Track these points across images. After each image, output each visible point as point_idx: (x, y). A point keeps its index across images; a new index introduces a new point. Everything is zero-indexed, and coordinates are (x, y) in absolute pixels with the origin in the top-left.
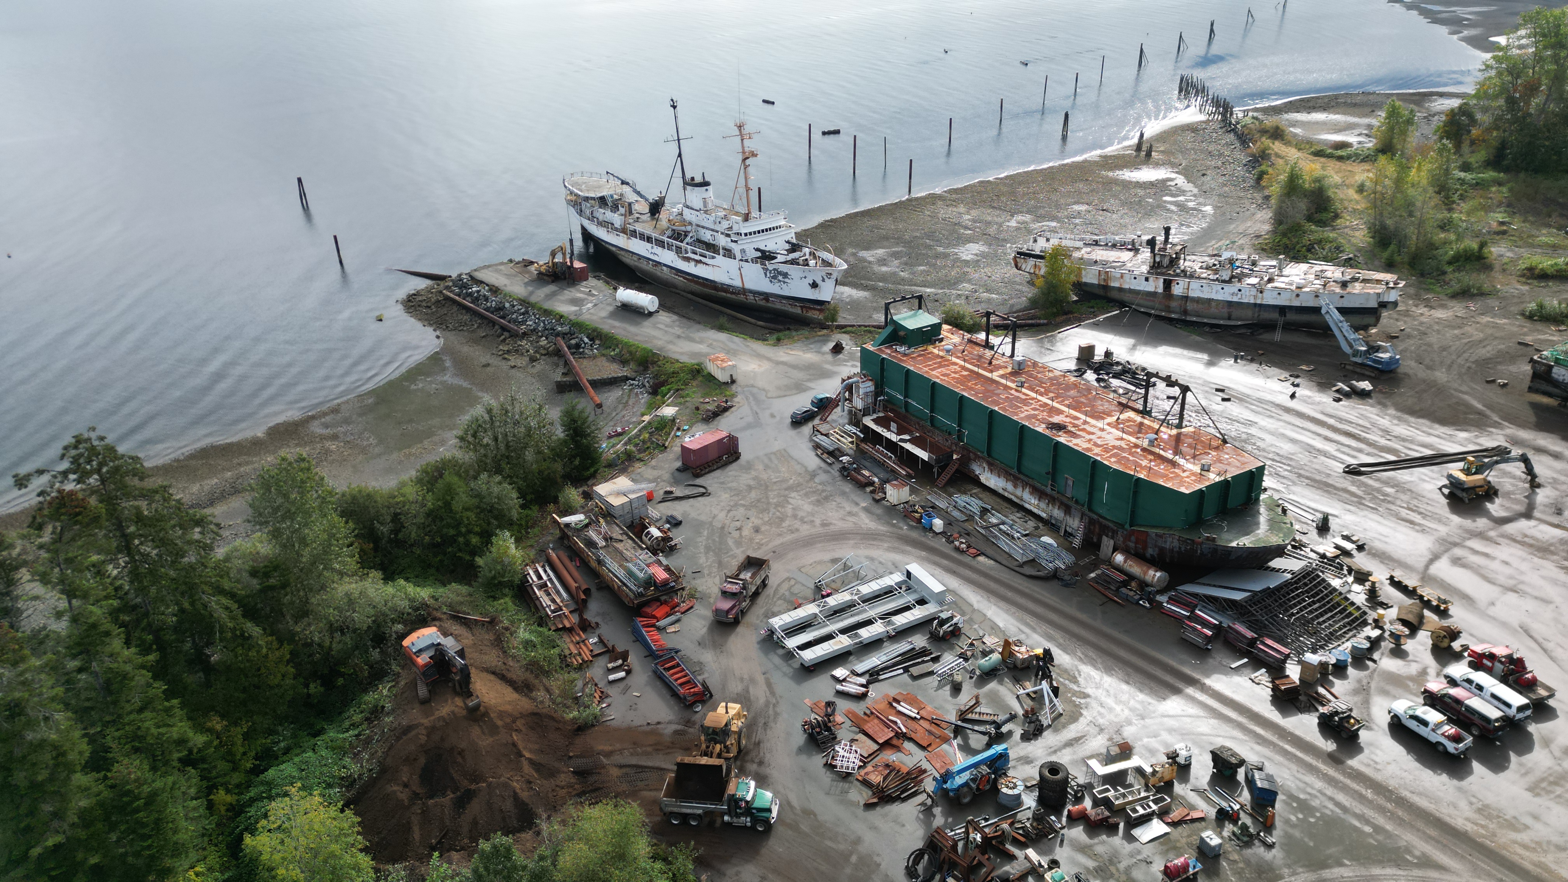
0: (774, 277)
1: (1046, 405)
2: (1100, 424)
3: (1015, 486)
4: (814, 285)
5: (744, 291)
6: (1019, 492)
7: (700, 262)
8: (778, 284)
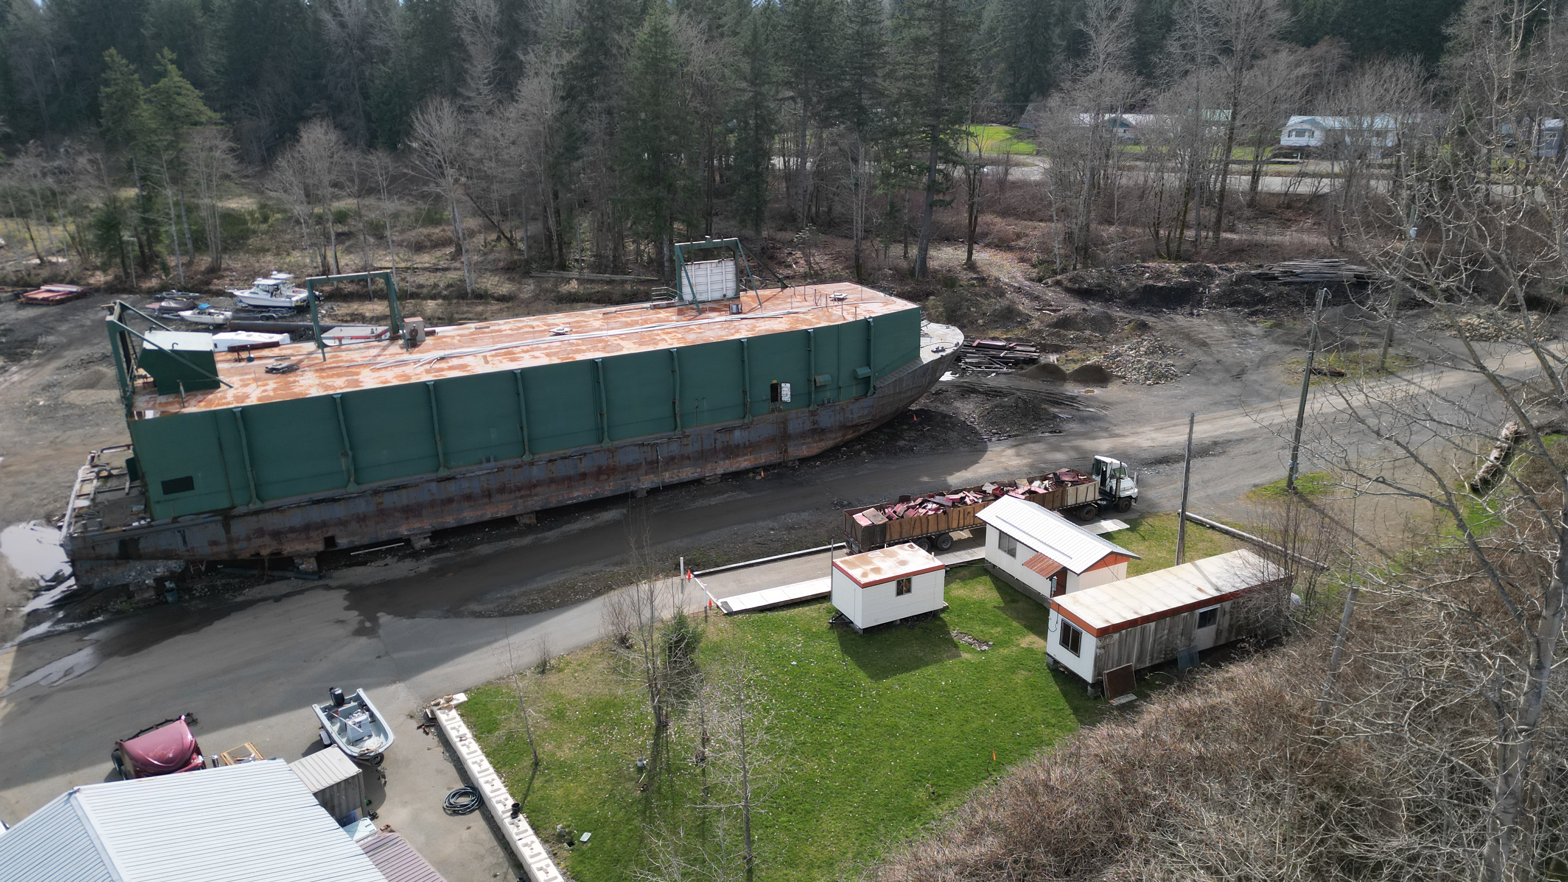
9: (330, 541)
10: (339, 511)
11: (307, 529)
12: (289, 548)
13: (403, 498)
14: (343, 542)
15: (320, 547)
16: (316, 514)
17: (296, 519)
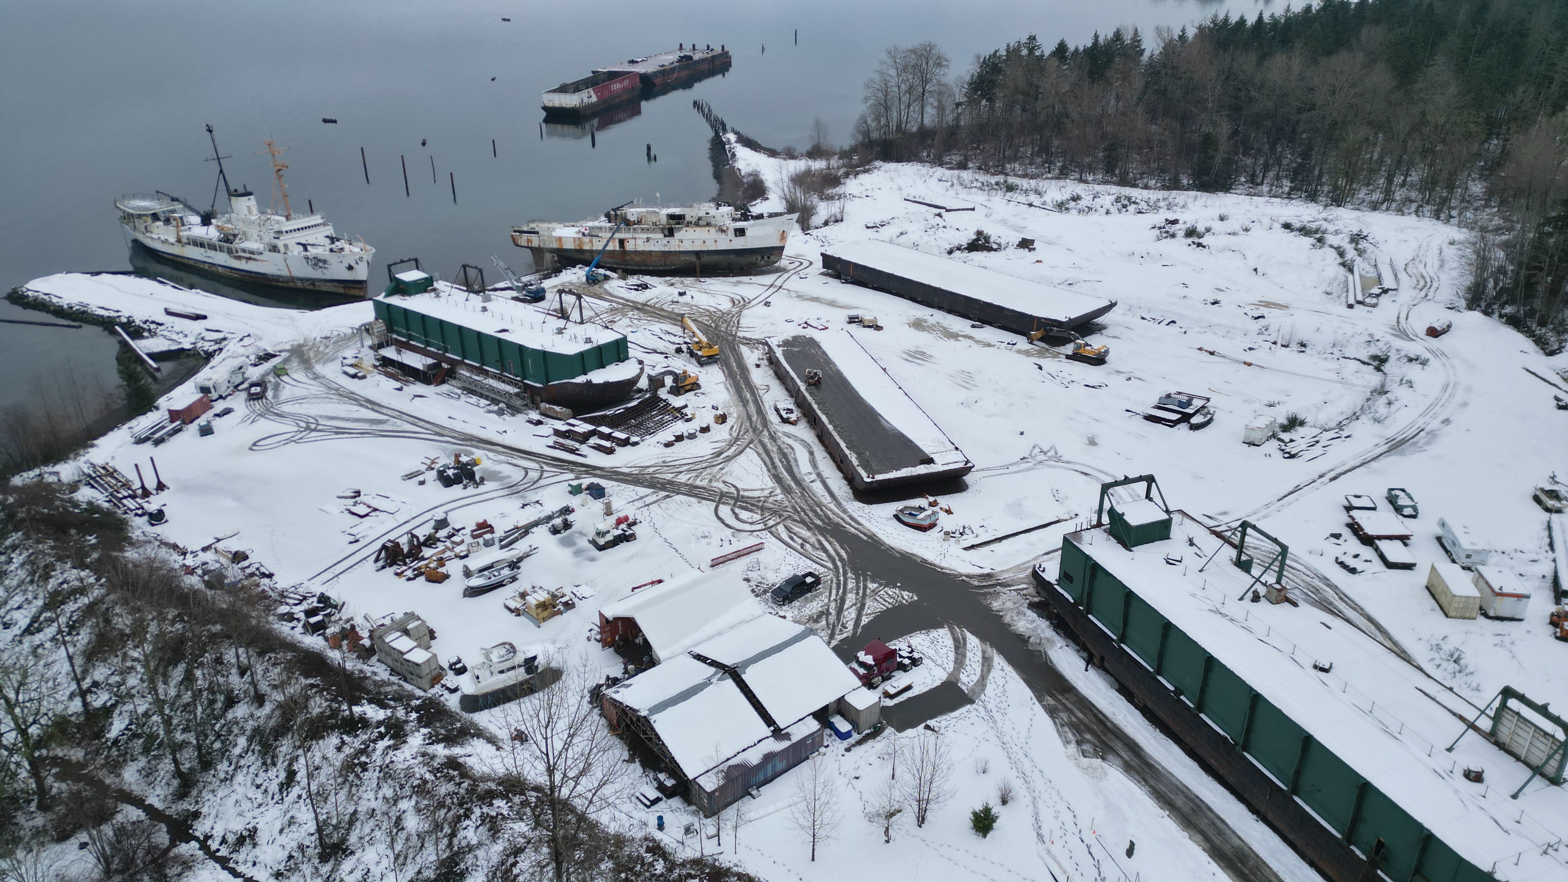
0: (316, 265)
4: (350, 268)
5: (293, 279)
7: (250, 259)
8: (320, 270)
14: (1106, 664)
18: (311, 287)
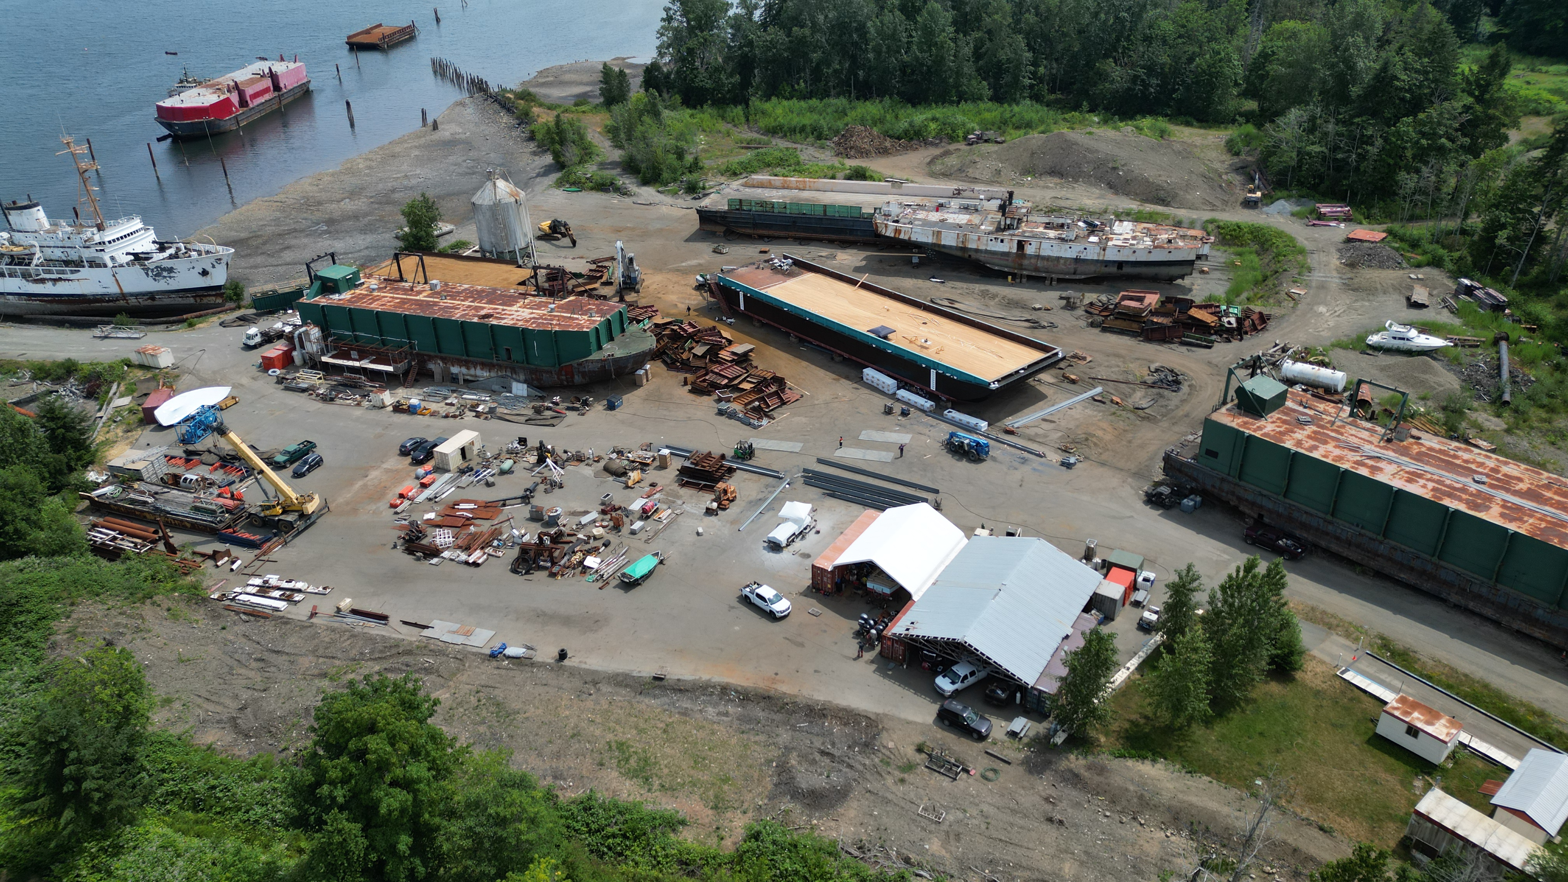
0: (158, 275)
1: (469, 306)
2: (515, 308)
3: (468, 369)
4: (205, 273)
5: (123, 296)
6: (472, 371)
7: (60, 279)
8: (162, 282)
9: (1261, 516)
10: (1270, 505)
11: (1253, 504)
12: (1241, 508)
13: (1304, 518)
14: (1266, 520)
15: (1256, 516)
16: (1259, 500)
17: (1250, 497)
18: (149, 302)
